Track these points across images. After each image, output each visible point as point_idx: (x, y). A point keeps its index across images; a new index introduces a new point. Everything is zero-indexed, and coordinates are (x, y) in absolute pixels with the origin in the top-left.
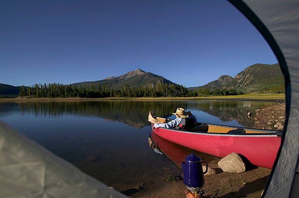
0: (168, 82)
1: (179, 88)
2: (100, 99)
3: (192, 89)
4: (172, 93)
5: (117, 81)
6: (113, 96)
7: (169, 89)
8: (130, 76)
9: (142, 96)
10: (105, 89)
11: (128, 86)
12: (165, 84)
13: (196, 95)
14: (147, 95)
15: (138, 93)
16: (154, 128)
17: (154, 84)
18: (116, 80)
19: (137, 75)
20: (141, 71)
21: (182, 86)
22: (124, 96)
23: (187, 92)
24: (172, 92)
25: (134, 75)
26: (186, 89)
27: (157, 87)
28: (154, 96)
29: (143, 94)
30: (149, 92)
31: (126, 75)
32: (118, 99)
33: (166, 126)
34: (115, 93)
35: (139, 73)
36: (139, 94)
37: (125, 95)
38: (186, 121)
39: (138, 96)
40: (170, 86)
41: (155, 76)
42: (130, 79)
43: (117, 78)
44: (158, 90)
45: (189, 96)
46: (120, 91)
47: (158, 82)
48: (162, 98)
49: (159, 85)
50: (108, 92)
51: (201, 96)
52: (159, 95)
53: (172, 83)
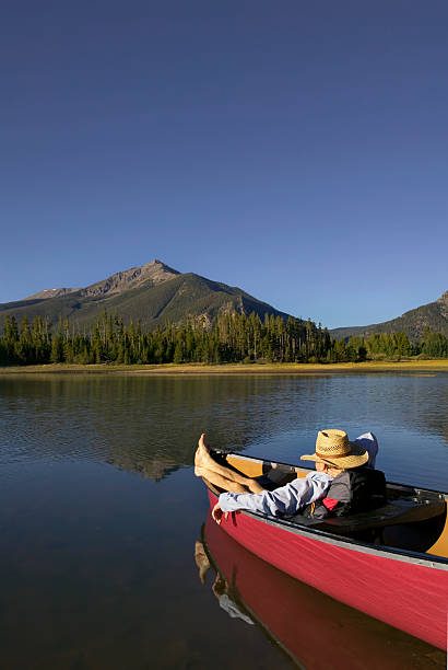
0: (262, 309)
1: (299, 329)
2: (14, 369)
3: (347, 334)
4: (277, 350)
5: (78, 306)
6: (62, 360)
7: (264, 333)
8: (126, 289)
9: (168, 359)
10: (35, 335)
11: (116, 322)
12: (252, 315)
13: (362, 356)
14: (188, 357)
15: (155, 348)
16: (219, 513)
17: (212, 314)
18: (74, 302)
19: (150, 285)
20: (166, 268)
21: (313, 325)
22: (103, 359)
23: (329, 345)
24: (276, 345)
25: (139, 282)
26: (326, 334)
27: (223, 329)
28: (211, 360)
29: (172, 351)
30: (194, 346)
31: (109, 283)
32: (79, 369)
33: (265, 503)
34: (68, 351)
35: (158, 276)
36: (157, 353)
37: (106, 357)
38: (353, 486)
39: (152, 359)
40: (269, 323)
41: (216, 287)
42: (125, 296)
43: (78, 294)
44: (224, 338)
45: (338, 360)
46: (87, 342)
47: (227, 310)
48: (238, 367)
49: (228, 322)
50: (44, 344)
51: (380, 359)
52: (228, 355)
53: (277, 314)
